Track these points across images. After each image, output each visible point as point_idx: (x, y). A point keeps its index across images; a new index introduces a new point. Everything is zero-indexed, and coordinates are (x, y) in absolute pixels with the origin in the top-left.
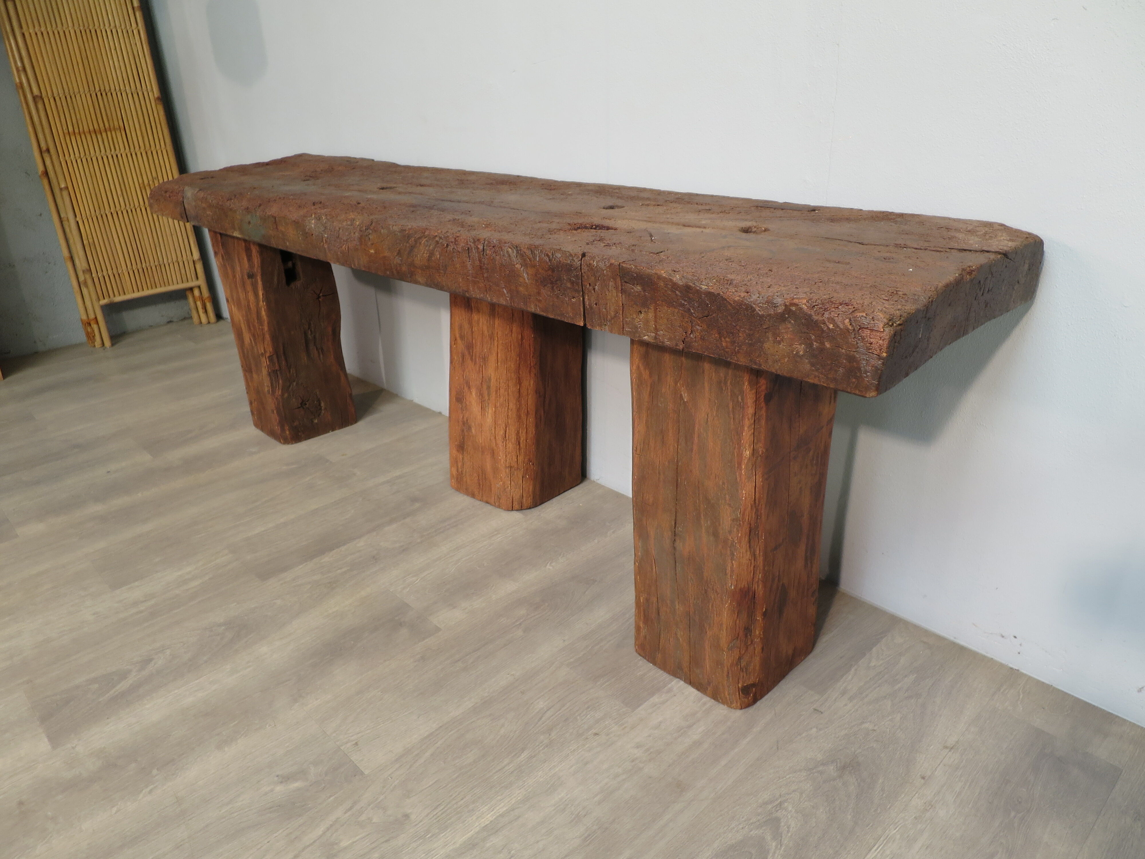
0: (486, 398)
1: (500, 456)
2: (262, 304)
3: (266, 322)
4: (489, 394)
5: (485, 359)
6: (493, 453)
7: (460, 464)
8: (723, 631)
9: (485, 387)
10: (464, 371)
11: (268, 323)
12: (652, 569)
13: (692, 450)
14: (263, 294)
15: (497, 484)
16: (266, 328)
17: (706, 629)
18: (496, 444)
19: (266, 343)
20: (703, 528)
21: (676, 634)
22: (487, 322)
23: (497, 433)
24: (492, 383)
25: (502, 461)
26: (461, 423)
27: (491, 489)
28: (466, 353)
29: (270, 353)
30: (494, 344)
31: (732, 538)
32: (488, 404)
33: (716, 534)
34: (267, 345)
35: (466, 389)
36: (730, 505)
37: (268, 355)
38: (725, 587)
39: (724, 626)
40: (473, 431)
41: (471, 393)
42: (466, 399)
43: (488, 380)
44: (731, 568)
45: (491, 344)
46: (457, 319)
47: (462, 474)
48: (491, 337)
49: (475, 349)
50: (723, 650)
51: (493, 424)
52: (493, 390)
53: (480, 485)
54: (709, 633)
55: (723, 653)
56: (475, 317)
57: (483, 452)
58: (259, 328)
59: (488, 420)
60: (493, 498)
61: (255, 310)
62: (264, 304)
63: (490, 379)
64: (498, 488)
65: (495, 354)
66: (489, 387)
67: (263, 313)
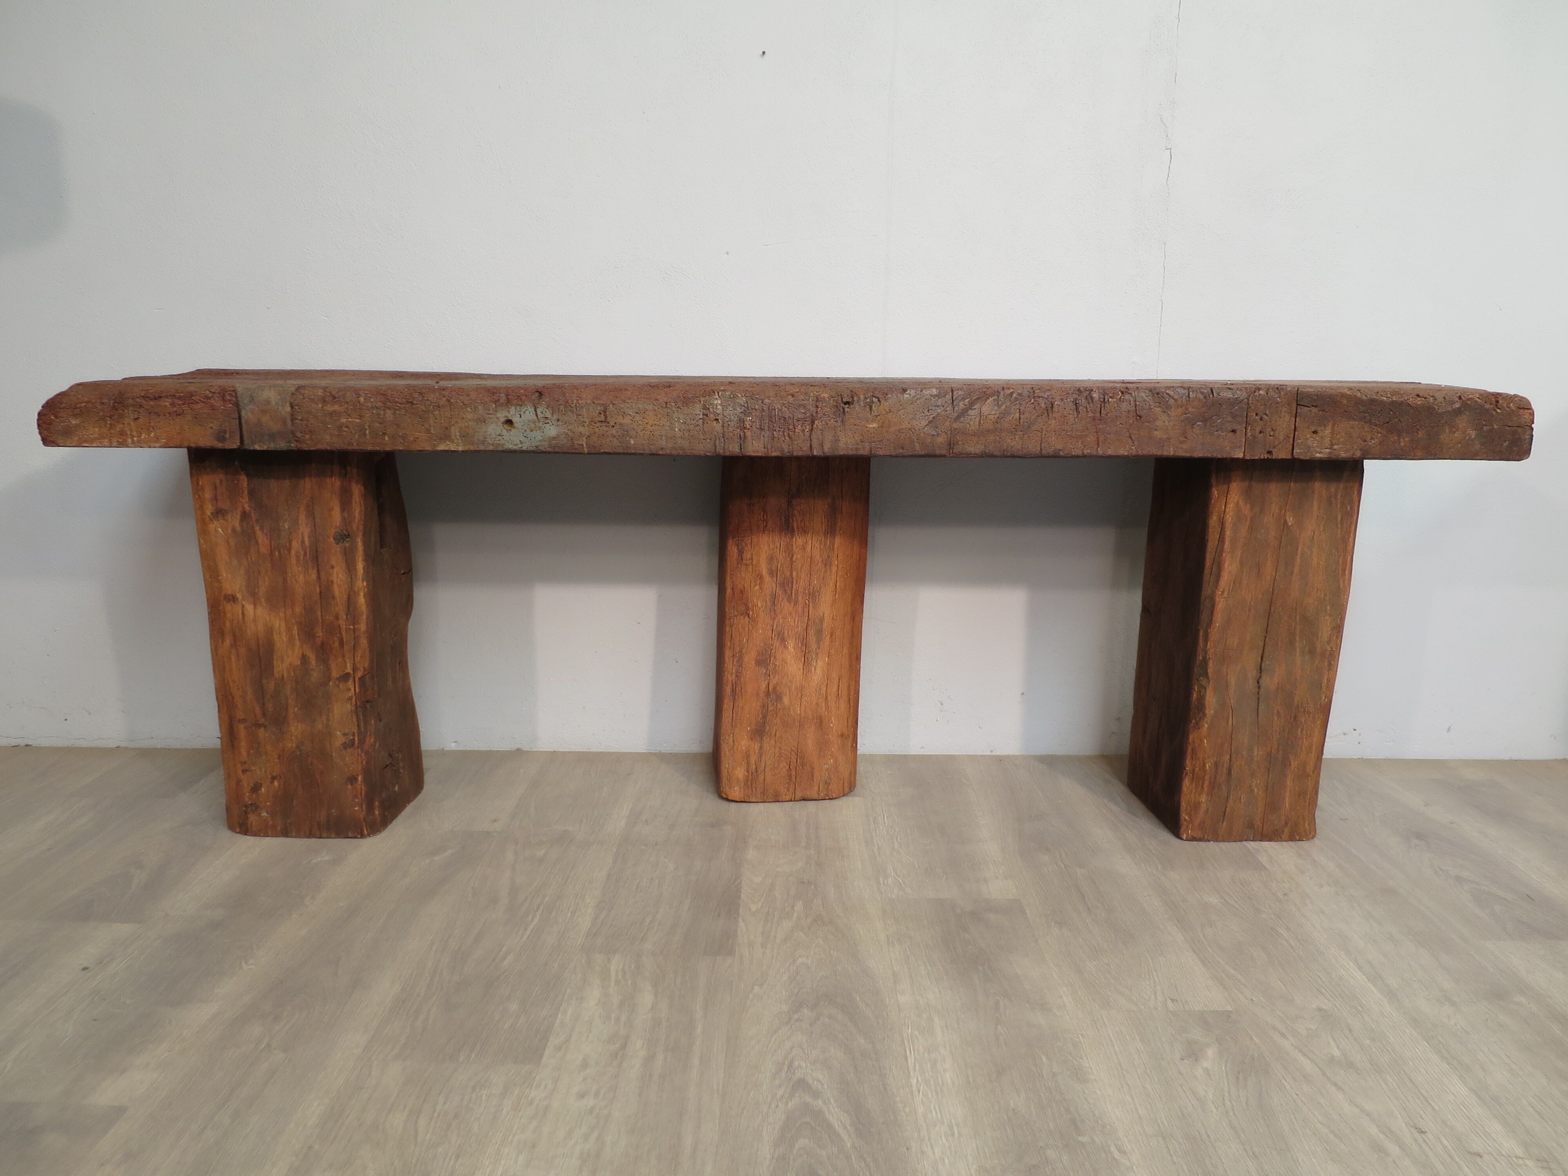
0: (814, 646)
1: (832, 723)
2: (361, 584)
3: (365, 617)
4: (818, 641)
5: (813, 595)
6: (820, 723)
7: (753, 759)
8: (1312, 753)
9: (812, 632)
10: (774, 619)
11: (368, 618)
12: (1228, 722)
13: (1292, 573)
14: (363, 568)
15: (825, 764)
16: (363, 627)
17: (1291, 761)
18: (827, 707)
19: (359, 653)
20: (1298, 650)
21: (1250, 786)
22: (820, 544)
23: (829, 691)
24: (825, 625)
25: (835, 728)
26: (762, 695)
27: (813, 775)
28: (780, 592)
29: (364, 671)
30: (831, 571)
31: (1331, 648)
32: (817, 654)
33: (1312, 652)
34: (361, 657)
35: (777, 643)
36: (1330, 615)
37: (359, 674)
38: (1319, 703)
39: (1314, 747)
40: (786, 700)
41: (786, 647)
42: (775, 657)
43: (817, 621)
44: (1327, 679)
45: (826, 572)
46: (766, 547)
47: (756, 771)
48: (827, 563)
49: (797, 583)
50: (1309, 776)
51: (824, 680)
52: (826, 634)
53: (790, 776)
54: (1294, 764)
55: (1308, 779)
56: (799, 540)
57: (801, 726)
58: (347, 630)
59: (815, 678)
60: (816, 788)
61: (345, 597)
62: (365, 584)
63: (822, 620)
64: (827, 770)
65: (832, 585)
66: (819, 632)
67: (362, 600)
